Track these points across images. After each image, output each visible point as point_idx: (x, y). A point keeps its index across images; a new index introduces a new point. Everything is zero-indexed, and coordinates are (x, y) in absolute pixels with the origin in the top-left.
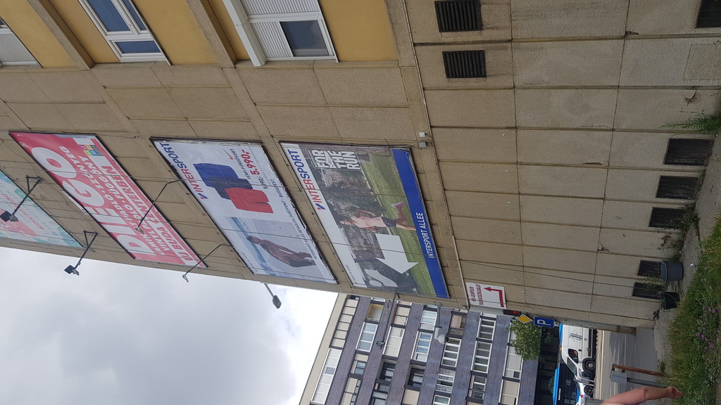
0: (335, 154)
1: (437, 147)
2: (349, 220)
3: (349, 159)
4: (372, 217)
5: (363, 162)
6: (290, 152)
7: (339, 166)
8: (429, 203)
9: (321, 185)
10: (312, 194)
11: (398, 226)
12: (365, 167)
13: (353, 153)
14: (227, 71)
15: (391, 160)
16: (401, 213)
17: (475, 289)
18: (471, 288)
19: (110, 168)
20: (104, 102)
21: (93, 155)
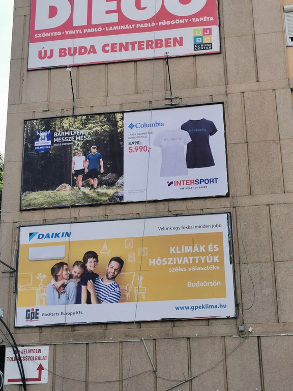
17: (37, 355)
18: (39, 351)
19: (181, 43)
20: (258, 81)
21: (195, 38)
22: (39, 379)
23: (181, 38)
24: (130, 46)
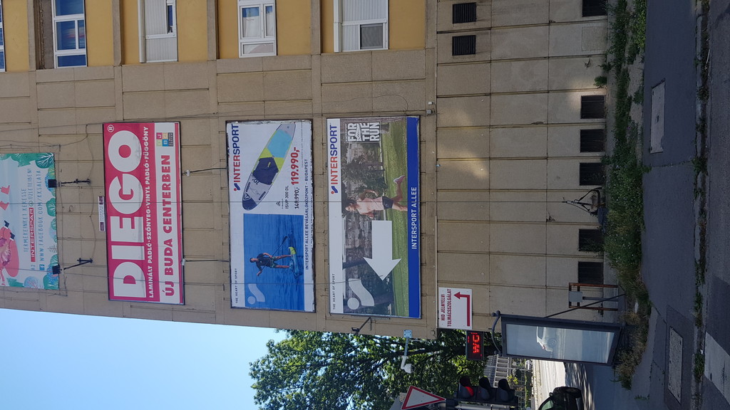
0: (365, 126)
1: (438, 115)
2: (354, 203)
4: (374, 197)
5: (383, 132)
8: (423, 176)
12: (384, 137)
13: (378, 124)
14: (314, 57)
17: (446, 298)
18: (443, 296)
19: (168, 157)
20: (208, 89)
21: (164, 145)
22: (468, 297)
23: (163, 157)
24: (167, 206)
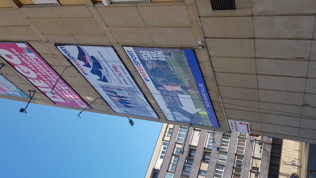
0: (152, 52)
1: (208, 49)
2: (162, 87)
3: (160, 55)
4: (174, 85)
5: (168, 57)
6: (128, 52)
7: (155, 59)
8: (205, 78)
9: (146, 69)
10: (142, 73)
11: (189, 90)
12: (169, 59)
13: (162, 52)
14: (91, 8)
15: (183, 55)
16: (190, 84)
19: (37, 59)
23: (34, 59)
